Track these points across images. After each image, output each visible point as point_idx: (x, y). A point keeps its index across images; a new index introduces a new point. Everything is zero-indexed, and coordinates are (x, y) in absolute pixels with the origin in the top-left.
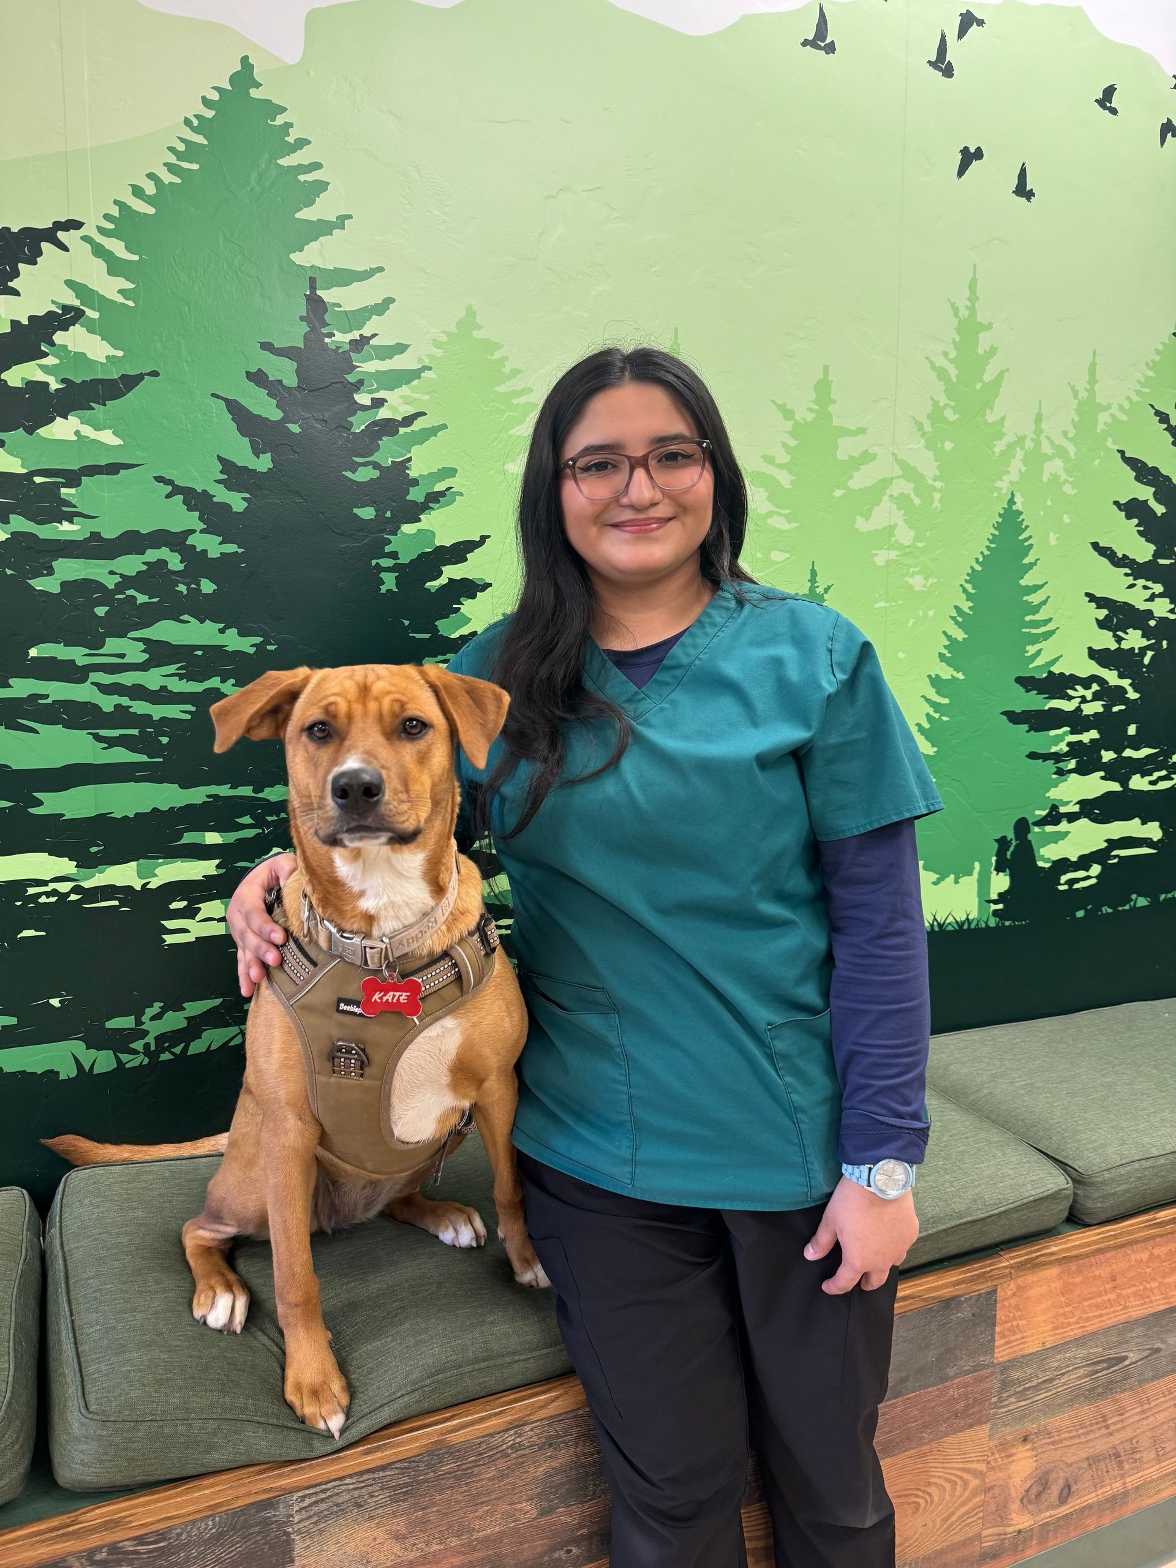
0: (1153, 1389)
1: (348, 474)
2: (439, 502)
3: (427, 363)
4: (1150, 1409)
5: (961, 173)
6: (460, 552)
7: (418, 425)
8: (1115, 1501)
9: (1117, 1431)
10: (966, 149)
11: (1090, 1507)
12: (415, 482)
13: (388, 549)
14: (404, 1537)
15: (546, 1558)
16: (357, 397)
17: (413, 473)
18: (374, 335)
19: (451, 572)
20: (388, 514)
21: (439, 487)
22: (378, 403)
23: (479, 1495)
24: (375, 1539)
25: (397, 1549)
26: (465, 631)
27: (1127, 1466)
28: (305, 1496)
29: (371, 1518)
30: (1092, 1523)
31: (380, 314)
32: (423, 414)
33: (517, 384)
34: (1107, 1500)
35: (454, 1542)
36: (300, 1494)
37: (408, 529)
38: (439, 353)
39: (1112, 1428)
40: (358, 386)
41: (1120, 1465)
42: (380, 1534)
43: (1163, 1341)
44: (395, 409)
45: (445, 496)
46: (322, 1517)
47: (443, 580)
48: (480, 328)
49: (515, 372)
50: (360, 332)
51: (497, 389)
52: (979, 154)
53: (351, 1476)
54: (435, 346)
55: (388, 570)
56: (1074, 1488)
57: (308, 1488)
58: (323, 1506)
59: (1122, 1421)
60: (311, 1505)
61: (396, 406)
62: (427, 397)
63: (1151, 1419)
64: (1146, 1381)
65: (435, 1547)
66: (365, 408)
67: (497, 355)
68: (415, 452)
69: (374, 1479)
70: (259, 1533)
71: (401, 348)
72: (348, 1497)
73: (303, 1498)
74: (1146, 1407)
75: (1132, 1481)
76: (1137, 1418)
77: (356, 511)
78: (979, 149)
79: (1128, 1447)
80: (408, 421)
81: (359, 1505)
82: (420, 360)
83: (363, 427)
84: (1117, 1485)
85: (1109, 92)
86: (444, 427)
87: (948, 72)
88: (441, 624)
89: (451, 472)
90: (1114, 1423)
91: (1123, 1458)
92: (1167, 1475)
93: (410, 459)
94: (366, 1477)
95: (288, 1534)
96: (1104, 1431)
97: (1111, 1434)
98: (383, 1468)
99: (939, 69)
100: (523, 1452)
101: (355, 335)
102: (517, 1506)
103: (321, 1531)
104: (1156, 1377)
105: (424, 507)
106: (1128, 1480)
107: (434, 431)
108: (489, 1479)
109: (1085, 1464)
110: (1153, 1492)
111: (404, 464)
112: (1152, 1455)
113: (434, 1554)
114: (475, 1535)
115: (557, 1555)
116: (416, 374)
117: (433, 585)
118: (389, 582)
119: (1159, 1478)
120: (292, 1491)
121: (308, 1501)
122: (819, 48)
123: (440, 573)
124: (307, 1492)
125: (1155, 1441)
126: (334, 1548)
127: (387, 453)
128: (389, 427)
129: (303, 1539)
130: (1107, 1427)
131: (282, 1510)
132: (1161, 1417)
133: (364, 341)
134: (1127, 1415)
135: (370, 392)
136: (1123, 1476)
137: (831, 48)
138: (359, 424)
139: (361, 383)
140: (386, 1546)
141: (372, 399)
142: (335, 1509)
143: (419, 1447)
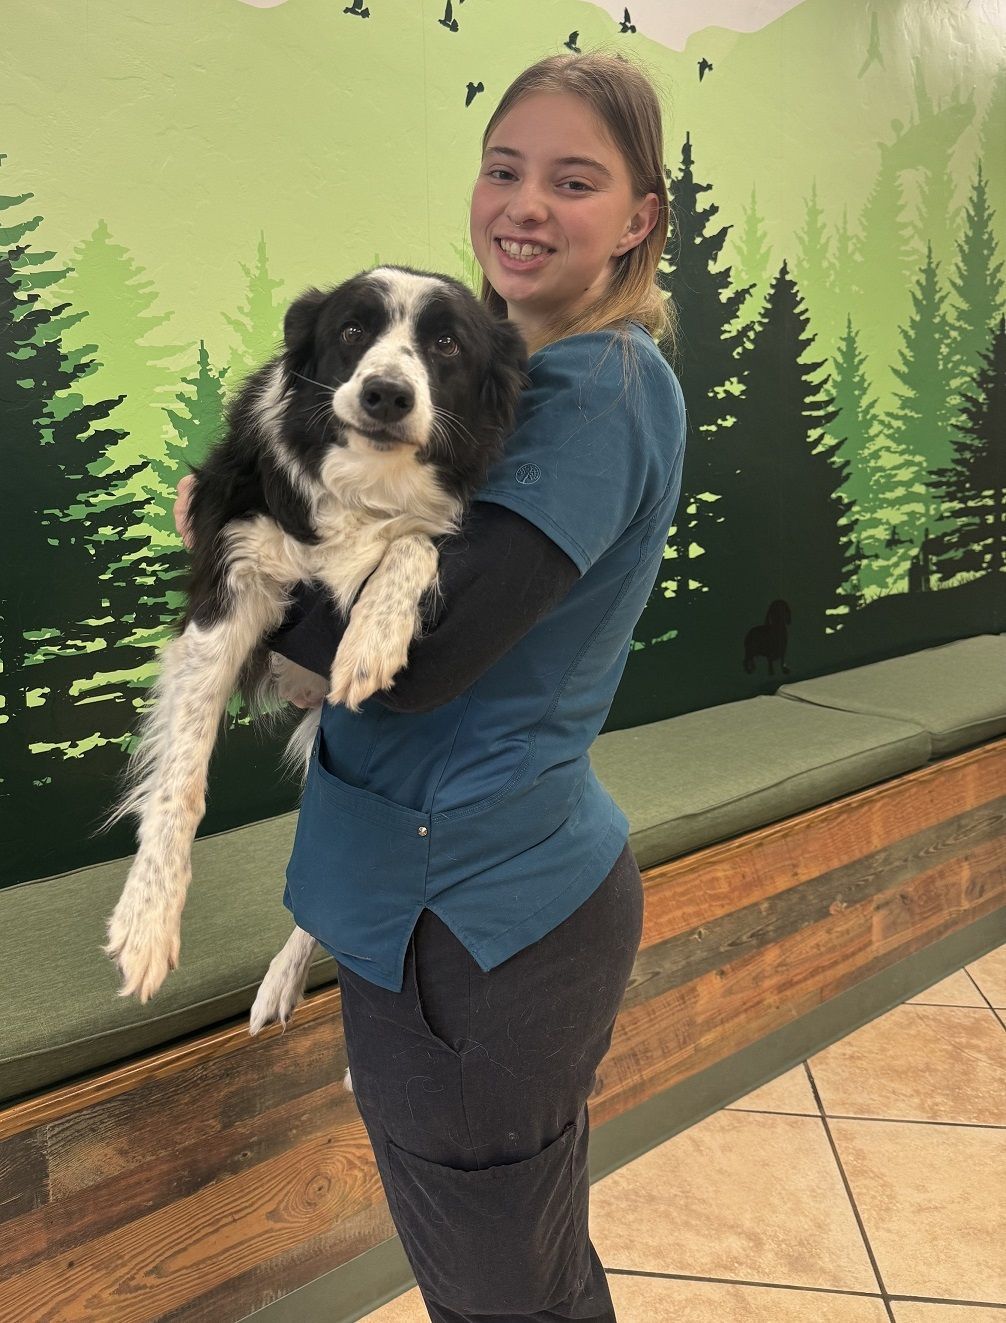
0: (656, 1002)
1: (12, 354)
2: (84, 372)
3: (70, 265)
4: (656, 1018)
5: (468, 102)
6: (103, 409)
7: (65, 314)
8: (636, 1090)
9: (633, 1036)
10: (471, 84)
11: (618, 1095)
12: (65, 357)
13: (45, 410)
14: (127, 1152)
15: (229, 1162)
16: (16, 294)
17: (63, 351)
18: (28, 246)
19: (97, 425)
20: (45, 384)
21: (84, 360)
22: (33, 298)
23: (178, 1117)
24: (106, 1155)
25: (122, 1161)
26: (110, 470)
27: (642, 1062)
28: (55, 1126)
29: (103, 1139)
30: (621, 1108)
31: (32, 229)
32: (70, 305)
33: (142, 278)
34: (631, 1089)
35: (163, 1153)
36: (51, 1125)
37: (61, 394)
38: (79, 257)
39: (630, 1034)
40: (17, 286)
41: (637, 1062)
42: (109, 1151)
43: (660, 966)
44: (46, 302)
45: (89, 366)
46: (68, 1141)
47: (91, 432)
48: (110, 236)
49: (140, 270)
50: (17, 244)
51: (127, 283)
52: (481, 87)
53: (86, 1108)
54: (76, 252)
55: (46, 427)
56: (605, 1082)
57: (57, 1119)
58: (68, 1133)
59: (636, 1028)
60: (59, 1133)
61: (47, 299)
62: (72, 292)
63: (657, 1026)
64: (651, 997)
65: (149, 1158)
66: (22, 303)
67: (125, 256)
68: (65, 334)
69: (103, 1109)
70: (22, 1157)
71: (49, 255)
72: (86, 1125)
73: (53, 1127)
74: (652, 1016)
75: (647, 1073)
76: (647, 1025)
77: (18, 382)
78: (480, 84)
79: (641, 1048)
80: (58, 310)
81: (93, 1130)
82: (64, 263)
83: (22, 317)
84: (636, 1077)
85: (574, 37)
86: (86, 313)
87: (454, 27)
88: (90, 467)
89: (93, 348)
90: (631, 1031)
91: (639, 1057)
92: (672, 1067)
93: (60, 340)
94: (97, 1108)
95: (44, 1156)
96: (624, 1037)
97: (629, 1039)
98: (109, 1101)
99: (448, 25)
100: (210, 1081)
101: (13, 247)
102: (206, 1123)
103: (67, 1152)
104: (658, 994)
105: (73, 376)
106: (644, 1073)
107: (78, 317)
108: (186, 1104)
109: (612, 1063)
110: (662, 1081)
111: (56, 344)
112: (660, 1052)
113: (149, 1163)
114: (178, 1147)
115: (236, 1158)
116: (61, 275)
117: (83, 436)
118: (48, 436)
119: (666, 1070)
120: (44, 1123)
121: (57, 1130)
122: (357, 13)
123: (88, 427)
124: (56, 1123)
125: (661, 1041)
126: (77, 1164)
127: (42, 336)
128: (43, 316)
129: (54, 1159)
130: (626, 1034)
131: (39, 1138)
132: (664, 1024)
133: (20, 250)
134: (639, 1024)
135: (26, 290)
136: (640, 1070)
137: (365, 14)
138: (19, 315)
139: (19, 283)
140: (114, 1160)
141: (29, 295)
142: (76, 1134)
143: (135, 1082)
